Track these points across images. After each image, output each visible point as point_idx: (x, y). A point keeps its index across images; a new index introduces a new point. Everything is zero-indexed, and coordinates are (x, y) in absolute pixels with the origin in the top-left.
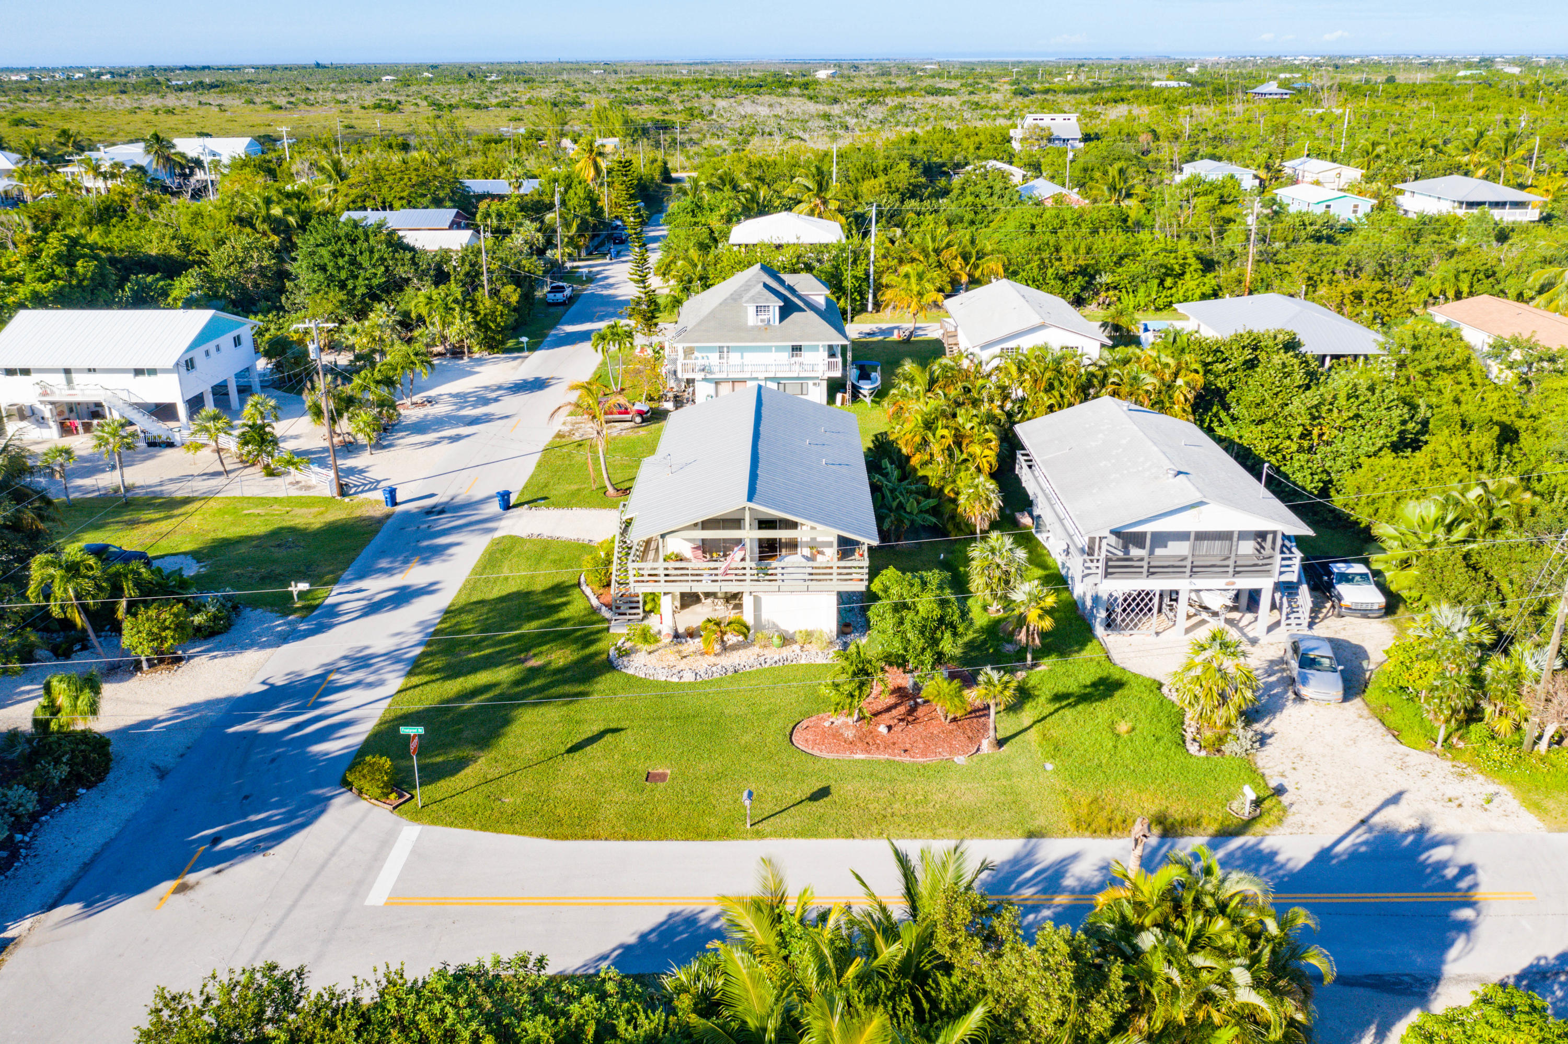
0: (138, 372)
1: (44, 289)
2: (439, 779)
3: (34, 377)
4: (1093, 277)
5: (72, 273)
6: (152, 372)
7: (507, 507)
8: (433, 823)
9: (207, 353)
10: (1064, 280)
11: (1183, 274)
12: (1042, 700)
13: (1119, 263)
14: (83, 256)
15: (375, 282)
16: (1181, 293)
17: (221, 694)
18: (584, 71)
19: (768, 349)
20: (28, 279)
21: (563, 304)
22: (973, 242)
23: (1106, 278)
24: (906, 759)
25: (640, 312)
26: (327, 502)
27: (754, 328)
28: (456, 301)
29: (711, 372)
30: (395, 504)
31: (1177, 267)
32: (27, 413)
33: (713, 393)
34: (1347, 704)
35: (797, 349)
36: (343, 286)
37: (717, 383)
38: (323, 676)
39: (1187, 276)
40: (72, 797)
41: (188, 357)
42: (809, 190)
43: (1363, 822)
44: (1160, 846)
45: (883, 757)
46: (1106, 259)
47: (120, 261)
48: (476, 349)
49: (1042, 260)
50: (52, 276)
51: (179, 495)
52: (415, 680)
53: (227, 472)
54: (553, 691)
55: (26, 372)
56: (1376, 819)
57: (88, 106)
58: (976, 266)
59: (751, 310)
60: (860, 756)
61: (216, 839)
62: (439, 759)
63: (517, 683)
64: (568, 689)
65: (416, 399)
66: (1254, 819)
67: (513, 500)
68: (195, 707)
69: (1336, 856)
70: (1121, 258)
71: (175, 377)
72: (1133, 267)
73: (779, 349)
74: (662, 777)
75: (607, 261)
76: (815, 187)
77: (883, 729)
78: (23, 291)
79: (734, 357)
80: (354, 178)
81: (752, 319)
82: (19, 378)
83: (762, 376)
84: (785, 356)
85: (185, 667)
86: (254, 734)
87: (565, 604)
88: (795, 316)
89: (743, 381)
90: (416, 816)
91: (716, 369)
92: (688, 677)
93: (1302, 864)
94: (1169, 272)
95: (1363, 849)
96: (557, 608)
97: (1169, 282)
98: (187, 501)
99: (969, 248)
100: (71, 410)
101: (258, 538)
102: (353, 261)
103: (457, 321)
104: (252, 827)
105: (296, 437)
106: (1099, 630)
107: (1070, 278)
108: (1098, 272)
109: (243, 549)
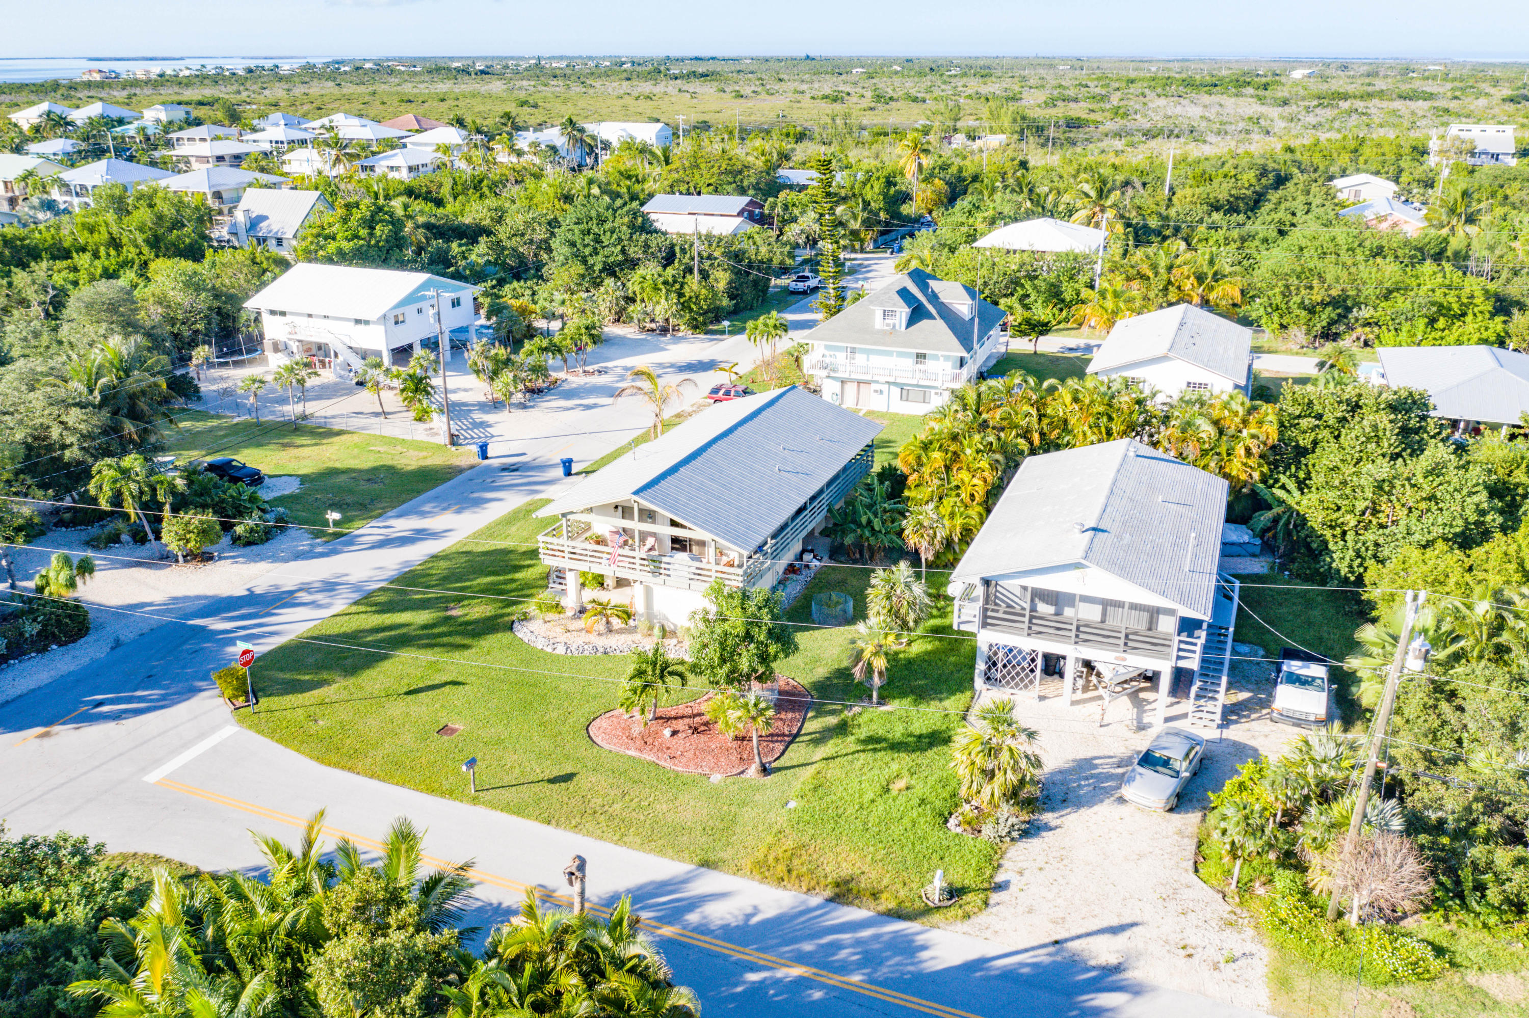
0: (358, 322)
1: (346, 246)
2: (288, 693)
3: (288, 318)
4: (1349, 310)
5: (371, 235)
6: (367, 322)
7: (568, 473)
8: (250, 727)
9: (420, 311)
10: (1311, 311)
11: (1464, 314)
12: (851, 739)
13: (1387, 296)
14: (381, 221)
15: (612, 259)
16: (1456, 335)
17: (210, 592)
18: (1051, 66)
19: (890, 354)
20: (338, 237)
21: (804, 293)
22: (1211, 262)
23: (1366, 313)
24: (668, 765)
25: (826, 306)
26: (439, 447)
27: (879, 331)
28: (665, 283)
29: (834, 370)
30: (485, 456)
31: (1455, 306)
32: (281, 347)
33: (838, 391)
34: (1174, 817)
35: (921, 357)
36: (584, 261)
37: (843, 382)
38: (291, 593)
39: (1469, 318)
40: (44, 650)
41: (398, 312)
42: (1087, 195)
43: (1056, 942)
44: (818, 908)
45: (651, 758)
46: (1369, 291)
47: (437, 227)
48: (682, 328)
49: (1287, 287)
50: (357, 237)
51: (337, 428)
52: (354, 609)
53: (385, 414)
54: (445, 640)
55: (283, 314)
56: (1071, 945)
57: (591, 91)
58: (1211, 289)
59: (879, 313)
60: (632, 753)
61: (100, 704)
62: (307, 677)
63: (425, 627)
64: (459, 640)
65: (589, 368)
66: (938, 908)
67: (575, 468)
68: (186, 598)
69: (988, 969)
70: (1390, 292)
71: (381, 328)
72: (1401, 303)
73: (901, 355)
74: (453, 731)
75: (888, 255)
76: (1093, 194)
77: (667, 732)
78: (332, 247)
79: (860, 358)
80: (676, 164)
81: (879, 322)
82: (278, 317)
83: (882, 379)
84: (910, 362)
85: (210, 566)
86: (203, 628)
87: (529, 566)
88: (925, 324)
89: (868, 383)
90: (241, 721)
91: (841, 369)
92: (561, 650)
93: (939, 966)
94: (1442, 309)
95: (1025, 970)
96: (518, 568)
97: (1441, 323)
98: (339, 433)
99: (1205, 269)
100: (320, 348)
101: (360, 471)
102: (598, 240)
103: (663, 301)
104: (129, 700)
105: (466, 390)
106: (979, 682)
107: (1318, 308)
108: (1358, 304)
109: (343, 478)
